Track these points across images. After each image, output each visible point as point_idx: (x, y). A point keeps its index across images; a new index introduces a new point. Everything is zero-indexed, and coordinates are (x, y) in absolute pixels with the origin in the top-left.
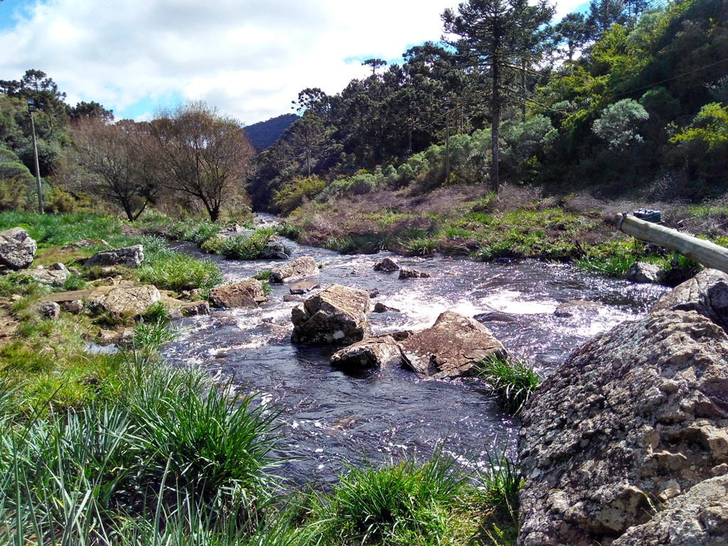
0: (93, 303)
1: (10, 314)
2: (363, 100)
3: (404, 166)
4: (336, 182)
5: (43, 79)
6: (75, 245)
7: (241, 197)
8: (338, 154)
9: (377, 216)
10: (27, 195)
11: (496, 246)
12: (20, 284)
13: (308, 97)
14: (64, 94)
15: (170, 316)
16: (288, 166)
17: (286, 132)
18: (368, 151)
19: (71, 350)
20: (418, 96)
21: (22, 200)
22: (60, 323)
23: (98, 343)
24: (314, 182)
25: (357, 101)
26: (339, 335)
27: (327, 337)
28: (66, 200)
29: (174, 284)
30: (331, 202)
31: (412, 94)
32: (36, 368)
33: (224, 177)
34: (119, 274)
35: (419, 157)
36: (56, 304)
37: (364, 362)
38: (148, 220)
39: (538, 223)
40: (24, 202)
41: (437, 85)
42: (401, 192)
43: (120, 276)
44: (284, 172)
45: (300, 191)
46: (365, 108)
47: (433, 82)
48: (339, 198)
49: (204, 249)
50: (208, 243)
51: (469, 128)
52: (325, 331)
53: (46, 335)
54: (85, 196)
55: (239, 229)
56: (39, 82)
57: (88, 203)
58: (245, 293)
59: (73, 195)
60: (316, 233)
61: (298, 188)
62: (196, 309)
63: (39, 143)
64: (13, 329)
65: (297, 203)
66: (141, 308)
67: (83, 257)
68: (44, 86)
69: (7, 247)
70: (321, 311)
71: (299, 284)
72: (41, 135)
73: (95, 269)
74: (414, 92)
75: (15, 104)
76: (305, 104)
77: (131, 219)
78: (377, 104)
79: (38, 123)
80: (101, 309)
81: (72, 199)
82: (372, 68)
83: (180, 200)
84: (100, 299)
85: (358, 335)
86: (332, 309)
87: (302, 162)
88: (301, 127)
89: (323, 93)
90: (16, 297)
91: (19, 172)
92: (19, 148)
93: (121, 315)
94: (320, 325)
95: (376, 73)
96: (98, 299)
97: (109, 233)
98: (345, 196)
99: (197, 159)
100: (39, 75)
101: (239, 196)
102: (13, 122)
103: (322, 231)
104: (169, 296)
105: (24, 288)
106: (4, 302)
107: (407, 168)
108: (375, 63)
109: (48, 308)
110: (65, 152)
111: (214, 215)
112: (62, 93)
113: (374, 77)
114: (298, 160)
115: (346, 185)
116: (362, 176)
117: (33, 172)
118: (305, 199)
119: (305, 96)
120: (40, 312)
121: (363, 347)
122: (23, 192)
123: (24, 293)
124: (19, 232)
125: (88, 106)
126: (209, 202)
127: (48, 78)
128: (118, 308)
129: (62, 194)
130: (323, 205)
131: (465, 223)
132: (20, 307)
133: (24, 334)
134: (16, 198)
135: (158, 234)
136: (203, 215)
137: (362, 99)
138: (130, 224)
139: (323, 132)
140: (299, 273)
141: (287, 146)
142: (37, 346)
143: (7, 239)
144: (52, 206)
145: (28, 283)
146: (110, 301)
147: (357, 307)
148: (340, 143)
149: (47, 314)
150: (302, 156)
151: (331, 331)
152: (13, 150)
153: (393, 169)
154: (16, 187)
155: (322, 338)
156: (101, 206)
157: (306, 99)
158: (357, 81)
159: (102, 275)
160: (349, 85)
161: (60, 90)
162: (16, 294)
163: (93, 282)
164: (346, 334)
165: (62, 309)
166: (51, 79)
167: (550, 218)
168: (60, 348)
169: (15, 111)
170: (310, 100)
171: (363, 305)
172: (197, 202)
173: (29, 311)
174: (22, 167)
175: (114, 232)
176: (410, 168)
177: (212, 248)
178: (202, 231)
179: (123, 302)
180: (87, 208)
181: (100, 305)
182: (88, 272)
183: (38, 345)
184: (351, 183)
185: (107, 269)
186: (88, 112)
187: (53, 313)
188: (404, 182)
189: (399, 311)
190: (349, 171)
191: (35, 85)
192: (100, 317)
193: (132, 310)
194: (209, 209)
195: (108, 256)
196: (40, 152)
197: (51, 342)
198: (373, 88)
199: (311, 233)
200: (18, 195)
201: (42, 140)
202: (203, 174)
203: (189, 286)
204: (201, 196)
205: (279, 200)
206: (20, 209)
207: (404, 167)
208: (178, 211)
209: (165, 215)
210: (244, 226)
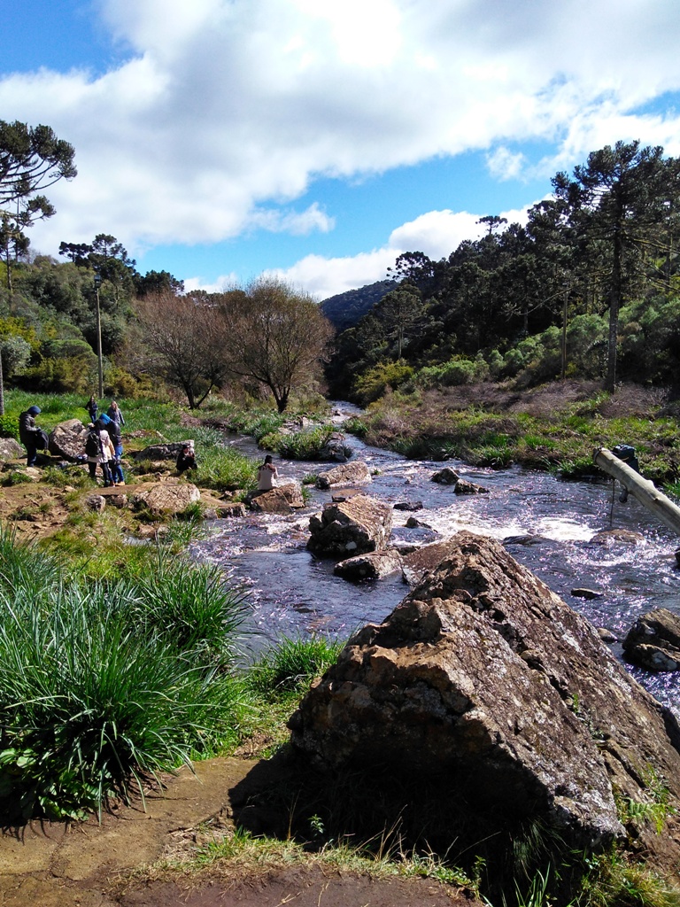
0: (136, 499)
1: (62, 505)
2: (471, 269)
3: (512, 352)
4: (426, 370)
5: (113, 245)
6: (130, 436)
7: (317, 383)
8: (435, 335)
9: (462, 414)
10: (89, 375)
11: (580, 461)
12: (73, 476)
13: (407, 262)
14: (134, 262)
15: (206, 516)
16: (376, 346)
17: (376, 307)
18: (471, 330)
19: (110, 540)
20: (539, 265)
21: (82, 381)
22: (105, 516)
23: (136, 537)
24: (401, 367)
25: (463, 271)
26: (352, 545)
27: (340, 546)
28: (127, 382)
29: (219, 483)
30: (418, 393)
31: (531, 263)
32: (79, 552)
33: (294, 362)
34: (167, 470)
35: (531, 341)
36: (102, 498)
37: (362, 572)
38: (211, 408)
39: (646, 435)
40: (85, 383)
41: (564, 252)
42: (504, 385)
43: (169, 472)
44: (371, 353)
45: (385, 378)
46: (471, 279)
47: (560, 247)
48: (427, 389)
49: (262, 445)
50: (266, 439)
51: (600, 306)
52: (338, 541)
53: (91, 526)
54: (147, 377)
55: (306, 422)
56: (108, 248)
57: (150, 386)
58: (281, 498)
59: (134, 376)
60: (385, 432)
61: (382, 375)
62: (232, 511)
63: (105, 317)
64: (64, 518)
65: (378, 394)
66: (180, 506)
67: (136, 450)
68: (114, 252)
69: (64, 438)
70: (336, 521)
71: (343, 491)
72: (106, 308)
73: (146, 463)
74: (534, 260)
75: (82, 274)
76: (404, 271)
77: (193, 406)
78: (487, 274)
79: (105, 294)
80: (143, 505)
81: (133, 380)
82: (489, 227)
83: (246, 387)
84: (143, 496)
85: (370, 547)
86: (347, 520)
87: (392, 342)
88: (394, 300)
89: (427, 258)
90: (69, 488)
91: (82, 350)
92: (84, 322)
93: (161, 512)
94: (335, 535)
95: (493, 233)
96: (142, 495)
97: (167, 423)
98: (436, 386)
99: (267, 340)
100: (109, 240)
101: (315, 382)
102: (79, 295)
103: (394, 431)
104: (213, 495)
105: (76, 480)
106: (58, 492)
107: (516, 355)
108: (492, 220)
109: (95, 501)
110: (130, 328)
111: (282, 405)
112: (131, 260)
113: (489, 238)
114: (388, 340)
115: (438, 374)
116: (458, 363)
117: (96, 351)
118: (388, 389)
119: (404, 261)
120: (88, 504)
121: (363, 558)
122: (85, 372)
123: (76, 485)
124: (76, 424)
125: (158, 275)
126: (277, 390)
127: (118, 243)
128: (159, 505)
129: (123, 375)
130: (406, 397)
131: (560, 430)
132: (72, 499)
133: (72, 523)
134: (77, 378)
135: (217, 425)
136: (271, 405)
137: (469, 267)
138: (190, 413)
139: (419, 306)
140: (348, 479)
141: (376, 323)
142: (82, 535)
143: (64, 431)
144: (111, 388)
145: (80, 476)
146: (152, 497)
147: (374, 520)
148: (439, 320)
149: (94, 506)
150: (393, 335)
151: (345, 542)
152: (77, 325)
153: (499, 355)
154: (77, 367)
155: (335, 547)
156: (163, 391)
157: (405, 265)
158: (469, 242)
159: (151, 470)
160: (459, 248)
161: (130, 256)
162: (69, 485)
163: (141, 476)
164: (358, 545)
165: (108, 503)
166: (121, 244)
167: (661, 430)
168: (101, 538)
169: (82, 282)
170: (410, 266)
171: (382, 518)
172: (265, 389)
173: (77, 503)
174: (86, 345)
175: (173, 421)
176: (520, 354)
177: (269, 445)
178: (263, 424)
179: (164, 499)
180: (149, 392)
181: (142, 501)
182: (139, 466)
183: (83, 533)
184: (444, 371)
185: (157, 464)
186: (157, 282)
187: (99, 506)
188: (509, 372)
189: (430, 527)
190: (444, 356)
191: (105, 250)
192: (141, 512)
193: (172, 508)
194: (277, 398)
195: (159, 450)
196: (104, 328)
197: (94, 531)
198: (486, 253)
199: (380, 432)
200: (80, 375)
201: (107, 314)
202: (273, 357)
203: (234, 486)
204: (268, 382)
205: (361, 387)
206: (80, 390)
207: (513, 354)
208: (244, 399)
209: (230, 403)
210: (314, 419)
